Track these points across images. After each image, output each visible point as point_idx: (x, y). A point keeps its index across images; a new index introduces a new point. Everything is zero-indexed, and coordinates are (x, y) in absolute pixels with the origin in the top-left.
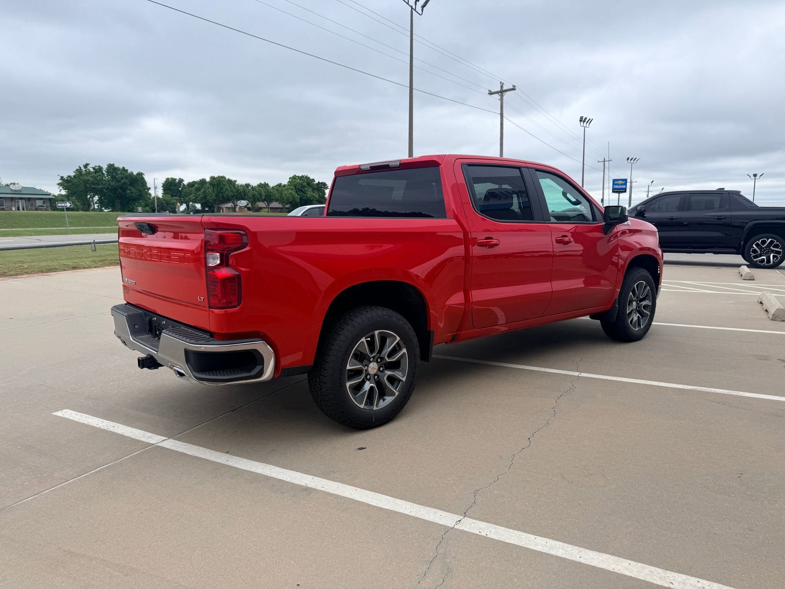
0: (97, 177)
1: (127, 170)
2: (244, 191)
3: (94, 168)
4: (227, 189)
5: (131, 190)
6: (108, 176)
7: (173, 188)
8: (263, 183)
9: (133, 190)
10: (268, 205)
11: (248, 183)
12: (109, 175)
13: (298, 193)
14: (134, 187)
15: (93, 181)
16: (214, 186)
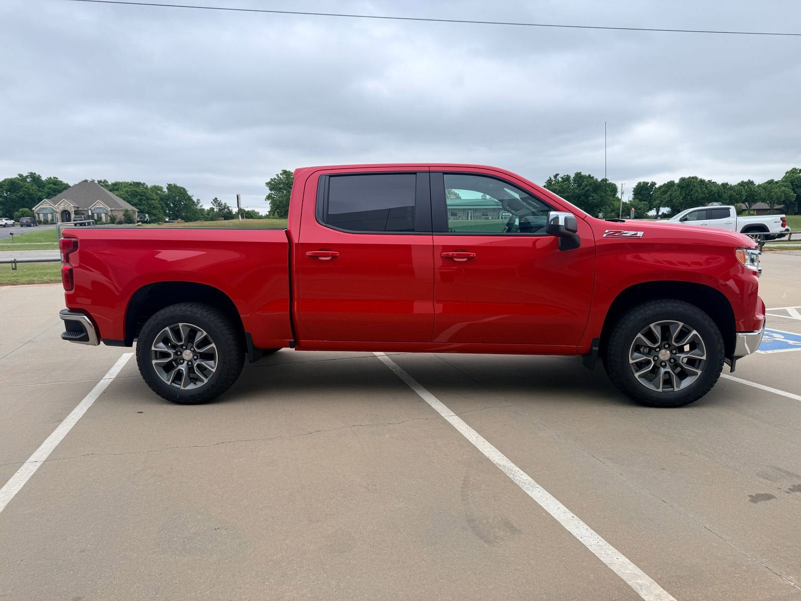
0: (564, 185)
1: (593, 177)
2: (718, 192)
3: (562, 178)
4: (697, 191)
5: (593, 197)
6: (574, 183)
7: (643, 192)
8: (746, 180)
9: (596, 196)
10: (750, 206)
11: (726, 182)
12: (576, 184)
13: (796, 190)
14: (597, 194)
15: (559, 190)
16: (683, 187)
